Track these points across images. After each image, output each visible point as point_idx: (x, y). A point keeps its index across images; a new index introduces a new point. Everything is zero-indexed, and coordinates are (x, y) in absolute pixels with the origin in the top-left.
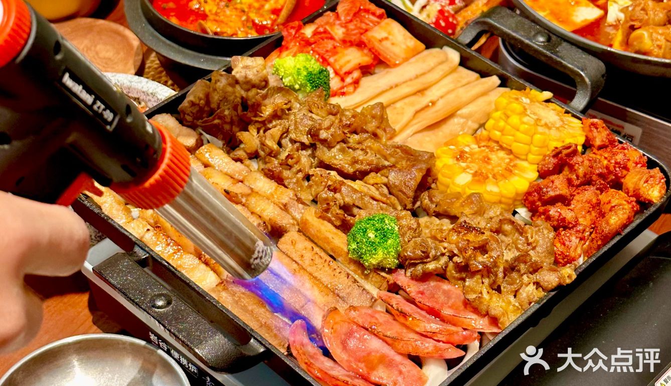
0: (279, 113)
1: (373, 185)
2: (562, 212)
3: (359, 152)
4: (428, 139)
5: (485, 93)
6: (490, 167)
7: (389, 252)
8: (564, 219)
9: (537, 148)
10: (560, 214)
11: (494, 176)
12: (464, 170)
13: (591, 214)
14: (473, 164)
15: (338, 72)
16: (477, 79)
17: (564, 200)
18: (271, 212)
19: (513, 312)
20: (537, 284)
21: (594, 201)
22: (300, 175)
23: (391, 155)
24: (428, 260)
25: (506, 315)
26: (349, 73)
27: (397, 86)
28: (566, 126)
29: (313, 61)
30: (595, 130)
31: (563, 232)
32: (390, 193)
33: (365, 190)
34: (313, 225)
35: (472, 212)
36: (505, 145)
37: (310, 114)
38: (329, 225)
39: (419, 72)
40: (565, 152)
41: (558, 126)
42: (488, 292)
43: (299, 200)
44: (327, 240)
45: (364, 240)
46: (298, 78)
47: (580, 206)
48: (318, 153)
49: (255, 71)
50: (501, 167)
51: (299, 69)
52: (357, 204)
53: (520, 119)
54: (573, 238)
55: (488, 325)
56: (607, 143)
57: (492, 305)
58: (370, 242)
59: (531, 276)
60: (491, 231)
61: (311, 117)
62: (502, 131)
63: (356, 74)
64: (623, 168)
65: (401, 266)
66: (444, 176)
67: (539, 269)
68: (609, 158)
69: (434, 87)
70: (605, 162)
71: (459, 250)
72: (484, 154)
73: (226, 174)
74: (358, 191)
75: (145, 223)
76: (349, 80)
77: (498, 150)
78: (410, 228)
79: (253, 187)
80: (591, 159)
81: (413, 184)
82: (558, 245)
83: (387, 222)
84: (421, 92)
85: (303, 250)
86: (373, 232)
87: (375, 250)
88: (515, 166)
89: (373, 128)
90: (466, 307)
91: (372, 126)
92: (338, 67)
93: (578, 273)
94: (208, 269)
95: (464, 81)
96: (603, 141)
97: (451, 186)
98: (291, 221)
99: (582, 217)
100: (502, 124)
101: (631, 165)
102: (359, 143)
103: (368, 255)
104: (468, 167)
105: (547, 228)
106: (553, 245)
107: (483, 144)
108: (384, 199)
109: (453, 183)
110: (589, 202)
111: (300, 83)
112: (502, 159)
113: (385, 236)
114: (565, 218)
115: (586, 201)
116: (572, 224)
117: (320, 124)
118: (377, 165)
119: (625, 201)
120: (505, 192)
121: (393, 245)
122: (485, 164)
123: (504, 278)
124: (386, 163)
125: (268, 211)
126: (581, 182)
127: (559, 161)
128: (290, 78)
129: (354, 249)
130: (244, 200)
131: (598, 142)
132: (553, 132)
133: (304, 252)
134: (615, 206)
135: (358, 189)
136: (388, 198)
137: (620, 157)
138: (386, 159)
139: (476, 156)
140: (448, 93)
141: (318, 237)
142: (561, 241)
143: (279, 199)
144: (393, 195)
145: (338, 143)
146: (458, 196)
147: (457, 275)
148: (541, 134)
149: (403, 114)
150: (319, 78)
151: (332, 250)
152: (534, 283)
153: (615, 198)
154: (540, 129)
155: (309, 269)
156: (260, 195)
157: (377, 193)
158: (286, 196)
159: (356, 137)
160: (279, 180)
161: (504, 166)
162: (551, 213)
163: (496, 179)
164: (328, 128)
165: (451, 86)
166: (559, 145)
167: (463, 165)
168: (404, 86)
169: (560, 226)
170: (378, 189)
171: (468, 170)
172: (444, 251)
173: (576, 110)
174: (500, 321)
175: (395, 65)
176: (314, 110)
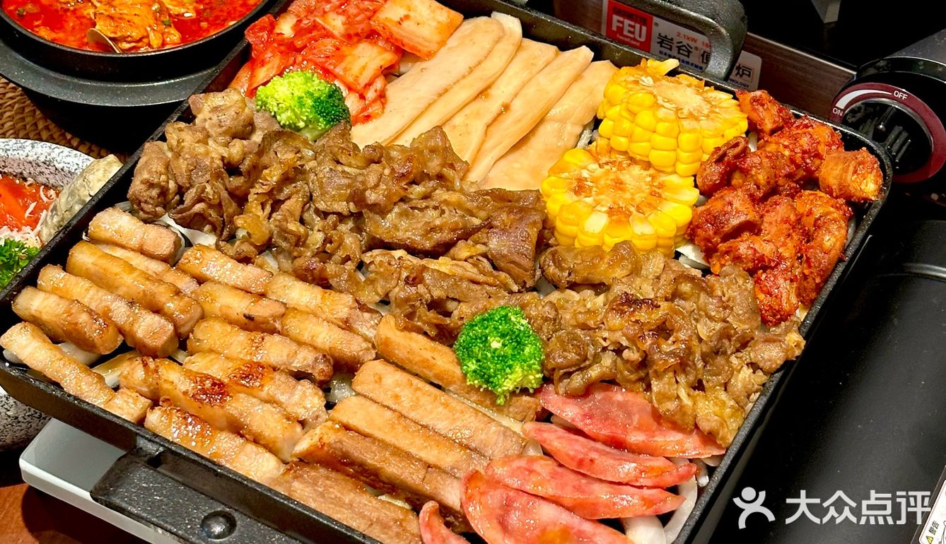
0: (292, 174)
1: (466, 260)
2: (757, 247)
3: (431, 213)
4: (517, 165)
5: (578, 77)
6: (628, 196)
7: (530, 366)
8: (762, 258)
9: (687, 154)
10: (755, 250)
11: (639, 209)
12: (593, 208)
13: (792, 238)
14: (602, 197)
15: (353, 87)
16: (557, 55)
17: (751, 228)
18: (327, 337)
19: (731, 416)
20: (754, 366)
21: (793, 218)
22: (350, 266)
23: (480, 208)
24: (587, 363)
25: (725, 425)
26: (368, 85)
27: (446, 91)
28: (717, 110)
29: (317, 81)
30: (761, 109)
31: (764, 276)
32: (495, 268)
33: (459, 271)
34: (399, 345)
35: (625, 272)
36: (638, 157)
37: (340, 168)
38: (421, 337)
39: (471, 61)
40: (732, 153)
41: (706, 112)
42: (689, 395)
43: (363, 307)
44: (426, 364)
45: (489, 355)
46: (301, 111)
47: (774, 230)
48: (369, 227)
49: (233, 113)
50: (643, 192)
51: (300, 98)
52: (451, 295)
53: (654, 115)
54: (781, 281)
55: (703, 446)
56: (781, 123)
57: (701, 414)
58: (498, 357)
59: (739, 354)
60: (667, 300)
61: (343, 172)
62: (630, 137)
63: (379, 84)
64: (814, 157)
65: (547, 380)
66: (566, 223)
67: (748, 342)
68: (791, 146)
69: (499, 82)
70: (787, 153)
71: (628, 339)
72: (612, 176)
73: (236, 288)
74: (448, 275)
75: (135, 394)
76: (371, 95)
77: (629, 165)
78: (546, 319)
79: (285, 301)
80: (771, 155)
81: (529, 247)
82: (762, 296)
83: (513, 319)
84: (483, 93)
85: (396, 387)
86: (498, 339)
87: (510, 367)
88: (661, 186)
89: (438, 169)
90: (659, 424)
91: (434, 165)
92: (350, 79)
93: (804, 335)
94: (261, 450)
95: (541, 63)
96: (775, 122)
97: (582, 237)
98: (364, 345)
99: (781, 246)
100: (626, 125)
101: (822, 149)
102: (426, 197)
103: (499, 376)
104: (598, 203)
105: (739, 276)
106: (755, 298)
107: (604, 160)
108: (491, 280)
109: (584, 233)
110: (786, 221)
111: (305, 118)
112: (639, 179)
113: (519, 343)
114: (764, 255)
115: (781, 221)
116: (774, 261)
117: (363, 183)
118: (464, 228)
119: (832, 207)
120: (662, 231)
121: (534, 354)
122: (620, 192)
123: (705, 366)
124: (476, 222)
125: (322, 336)
126: (765, 193)
127: (726, 167)
128: (289, 113)
129: (475, 371)
130: (278, 325)
131: (769, 126)
132: (704, 123)
133: (398, 389)
134: (821, 216)
135: (447, 272)
136: (495, 277)
137: (805, 141)
138: (472, 215)
139: (602, 182)
140: (524, 85)
141: (411, 361)
142: (765, 289)
143: (333, 314)
144: (503, 271)
145: (395, 204)
146: (598, 251)
147: (633, 377)
148: (690, 131)
149: (469, 133)
150: (334, 105)
151: (437, 376)
152: (747, 365)
153: (816, 205)
154: (686, 124)
155: (412, 415)
156: (301, 312)
157: (475, 270)
158: (342, 305)
159: (418, 190)
160: (323, 283)
161: (646, 189)
162: (741, 251)
163: (643, 213)
164: (377, 186)
165: (525, 75)
166: (720, 142)
167: (589, 200)
168: (456, 88)
169: (757, 267)
170: (475, 265)
171: (599, 208)
172: (605, 344)
173: (719, 79)
174: (720, 435)
175: (430, 55)
176: (343, 159)
